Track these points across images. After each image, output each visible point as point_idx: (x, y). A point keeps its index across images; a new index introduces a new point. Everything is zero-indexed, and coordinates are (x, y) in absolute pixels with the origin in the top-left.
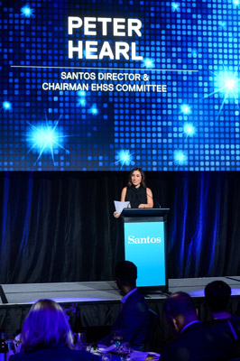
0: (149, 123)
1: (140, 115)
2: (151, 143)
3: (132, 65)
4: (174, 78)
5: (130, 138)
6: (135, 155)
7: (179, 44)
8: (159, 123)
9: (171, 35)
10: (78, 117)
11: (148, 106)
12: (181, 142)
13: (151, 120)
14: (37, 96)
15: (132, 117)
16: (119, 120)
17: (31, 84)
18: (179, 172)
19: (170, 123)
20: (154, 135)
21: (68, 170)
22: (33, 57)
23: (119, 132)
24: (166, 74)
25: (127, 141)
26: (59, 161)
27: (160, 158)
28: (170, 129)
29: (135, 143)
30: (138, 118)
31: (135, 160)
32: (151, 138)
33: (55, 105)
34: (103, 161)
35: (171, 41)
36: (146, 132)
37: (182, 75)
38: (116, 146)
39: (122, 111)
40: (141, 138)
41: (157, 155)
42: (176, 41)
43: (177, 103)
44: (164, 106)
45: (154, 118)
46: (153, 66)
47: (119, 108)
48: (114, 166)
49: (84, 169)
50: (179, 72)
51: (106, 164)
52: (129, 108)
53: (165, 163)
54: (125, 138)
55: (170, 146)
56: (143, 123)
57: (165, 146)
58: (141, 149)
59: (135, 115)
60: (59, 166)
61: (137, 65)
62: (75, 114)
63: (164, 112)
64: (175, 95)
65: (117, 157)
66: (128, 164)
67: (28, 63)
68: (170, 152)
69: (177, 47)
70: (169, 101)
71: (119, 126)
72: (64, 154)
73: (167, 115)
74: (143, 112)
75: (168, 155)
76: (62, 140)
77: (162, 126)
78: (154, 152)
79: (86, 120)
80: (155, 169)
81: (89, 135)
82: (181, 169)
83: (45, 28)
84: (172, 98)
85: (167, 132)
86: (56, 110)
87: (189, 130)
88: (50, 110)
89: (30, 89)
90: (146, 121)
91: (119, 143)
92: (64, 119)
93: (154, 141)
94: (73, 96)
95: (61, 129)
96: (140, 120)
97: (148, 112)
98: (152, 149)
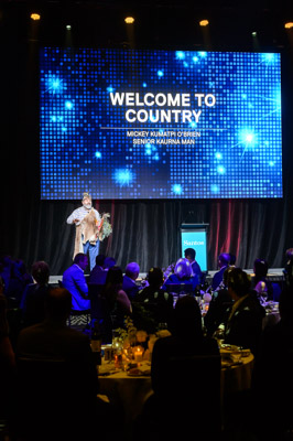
1: (188, 160)
2: (195, 180)
3: (182, 126)
4: (211, 134)
5: (181, 176)
6: (184, 188)
7: (214, 111)
8: (201, 166)
10: (146, 162)
11: (193, 154)
12: (215, 179)
13: (195, 164)
14: (118, 148)
15: (183, 162)
16: (173, 164)
17: (114, 140)
18: (214, 199)
19: (208, 166)
20: (197, 174)
21: (139, 198)
22: (115, 122)
23: (173, 172)
24: (205, 132)
25: (179, 178)
26: (134, 192)
27: (201, 189)
28: (208, 170)
29: (185, 180)
30: (186, 162)
31: (184, 191)
32: (195, 176)
33: (130, 154)
34: (163, 192)
35: (209, 108)
36: (192, 172)
37: (216, 132)
38: (172, 182)
39: (175, 158)
40: (188, 176)
41: (199, 187)
42: (212, 108)
43: (213, 152)
44: (204, 154)
45: (197, 162)
46: (197, 126)
47: (173, 156)
48: (171, 195)
49: (151, 198)
50: (214, 130)
51: (165, 194)
52: (180, 156)
53: (205, 193)
54: (177, 176)
55: (208, 181)
56: (190, 166)
57: (205, 182)
58: (188, 183)
60: (134, 196)
61: (185, 126)
62: (144, 160)
63: (204, 158)
64: (211, 146)
65: (172, 189)
66: (179, 193)
67: (112, 126)
68: (208, 185)
69: (212, 113)
70: (207, 150)
71: (173, 168)
72: (137, 187)
73: (206, 160)
74: (190, 158)
75: (206, 187)
79: (151, 164)
80: (198, 197)
82: (216, 197)
84: (209, 148)
85: (206, 172)
86: (131, 158)
87: (221, 170)
88: (127, 158)
89: (114, 143)
90: (192, 164)
91: (174, 180)
92: (136, 164)
93: (197, 178)
94: (142, 148)
95: (135, 170)
96: (188, 164)
97: (193, 158)
98: (196, 183)
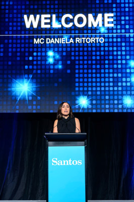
0: (103, 75)
1: (96, 69)
2: (105, 91)
3: (89, 31)
4: (123, 40)
5: (88, 87)
6: (92, 100)
7: (127, 14)
8: (111, 75)
9: (121, 7)
10: (47, 71)
11: (102, 62)
12: (129, 90)
13: (105, 73)
14: (17, 56)
15: (90, 71)
16: (79, 73)
17: (12, 48)
18: (127, 113)
19: (120, 75)
20: (107, 84)
21: (38, 112)
22: (15, 28)
23: (79, 82)
24: (117, 37)
25: (86, 89)
26: (33, 105)
27: (111, 102)
28: (120, 80)
29: (92, 91)
30: (94, 71)
31: (92, 104)
32: (105, 87)
33: (30, 63)
35: (121, 12)
36: (101, 82)
37: (130, 37)
38: (77, 93)
39: (81, 67)
40: (96, 87)
41: (109, 100)
42: (125, 12)
43: (126, 60)
44: (115, 62)
45: (107, 71)
46: (106, 31)
47: (79, 64)
48: (75, 109)
49: (51, 111)
50: (127, 35)
52: (87, 64)
53: (116, 106)
54: (83, 87)
55: (120, 93)
56: (98, 75)
57: (116, 93)
58: (96, 95)
59: (92, 69)
60: (32, 109)
61: (93, 31)
62: (45, 69)
63: (115, 66)
64: (124, 53)
65: (77, 102)
66: (86, 107)
67: (11, 32)
68: (120, 97)
69: (125, 16)
70: (119, 57)
71: (79, 78)
73: (117, 68)
74: (98, 66)
75: (118, 100)
76: (34, 89)
77: (113, 77)
78: (107, 97)
79: (53, 73)
80: (107, 111)
81: (56, 85)
82: (129, 111)
83: (23, 7)
84: (121, 55)
85: (118, 82)
86: (31, 67)
88: (26, 67)
89: (12, 52)
90: (100, 73)
91: (79, 91)
92: (37, 73)
93: (107, 89)
94: (44, 56)
95: (34, 81)
96: (96, 73)
97: (102, 66)
98: (105, 95)
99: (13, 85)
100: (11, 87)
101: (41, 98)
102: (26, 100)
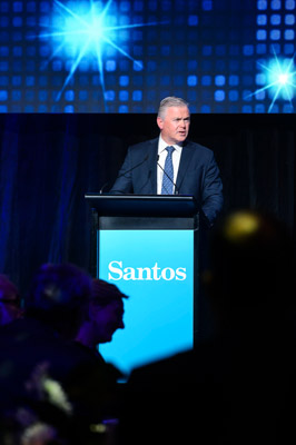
21: (136, 110)
26: (118, 89)
34: (226, 88)
38: (261, 49)
48: (254, 101)
51: (234, 95)
60: (117, 102)
65: (261, 79)
66: (288, 95)
72: (130, 71)
76: (124, 36)
81: (193, 21)
91: (268, 41)
95: (124, 7)
99: (57, 22)
100: (49, 30)
101: (145, 65)
102: (97, 73)
